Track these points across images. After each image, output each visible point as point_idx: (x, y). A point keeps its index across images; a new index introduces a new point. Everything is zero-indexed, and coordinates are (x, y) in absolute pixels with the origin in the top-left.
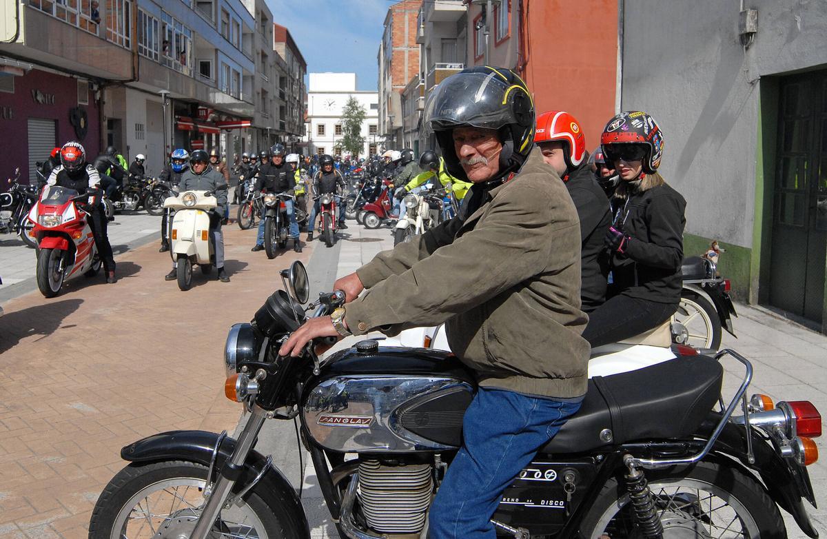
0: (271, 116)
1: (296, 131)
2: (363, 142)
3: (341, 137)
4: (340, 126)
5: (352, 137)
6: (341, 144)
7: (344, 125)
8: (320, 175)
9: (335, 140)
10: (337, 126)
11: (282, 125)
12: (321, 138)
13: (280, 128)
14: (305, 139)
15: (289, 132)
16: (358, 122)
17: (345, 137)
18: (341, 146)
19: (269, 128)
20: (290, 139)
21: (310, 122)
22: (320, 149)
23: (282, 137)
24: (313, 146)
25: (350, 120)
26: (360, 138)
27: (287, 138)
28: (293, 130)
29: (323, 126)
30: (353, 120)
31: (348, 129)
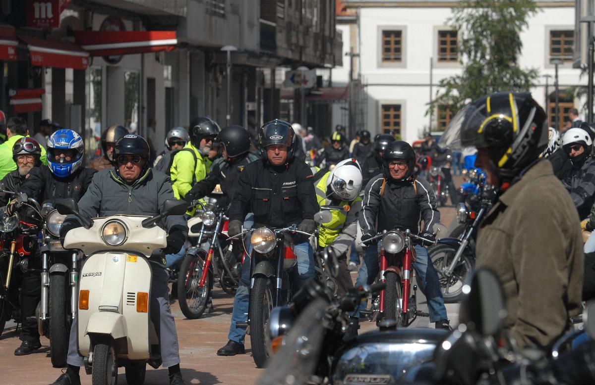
0: (236, 11)
1: (310, 54)
2: (528, 85)
3: (455, 71)
4: (454, 33)
5: (491, 69)
6: (455, 92)
7: (465, 33)
8: (382, 187)
9: (436, 81)
10: (442, 34)
11: (267, 36)
12: (392, 72)
13: (262, 45)
14: (340, 75)
15: (290, 55)
16: (512, 19)
17: (469, 70)
18: (456, 99)
19: (229, 48)
20: (292, 78)
21: (354, 21)
22: (386, 107)
23: (267, 72)
24: (366, 98)
25: (485, 17)
26: (517, 72)
27: (282, 74)
28: (301, 50)
29: (398, 34)
30: (495, 16)
31: (478, 45)
